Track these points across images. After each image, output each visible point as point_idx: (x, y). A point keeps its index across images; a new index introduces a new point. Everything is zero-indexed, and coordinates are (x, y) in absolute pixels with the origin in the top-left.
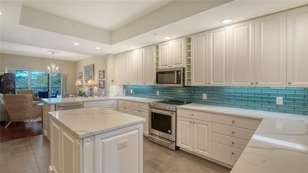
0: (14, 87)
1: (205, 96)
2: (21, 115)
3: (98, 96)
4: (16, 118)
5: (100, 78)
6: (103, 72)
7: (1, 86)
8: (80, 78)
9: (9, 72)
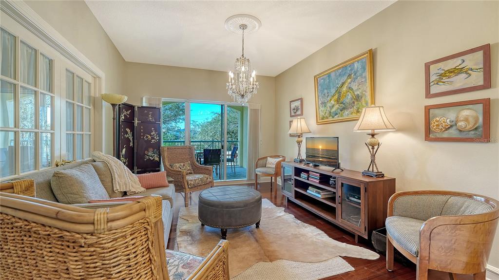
0: (158, 138)
5: (428, 95)
6: (480, 55)
7: (133, 135)
8: (293, 114)
9: (150, 104)
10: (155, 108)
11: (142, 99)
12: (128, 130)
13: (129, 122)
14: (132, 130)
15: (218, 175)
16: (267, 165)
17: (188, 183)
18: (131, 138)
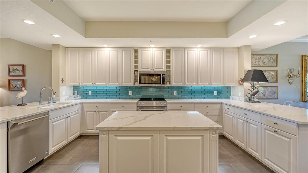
1: (175, 93)
3: (47, 102)
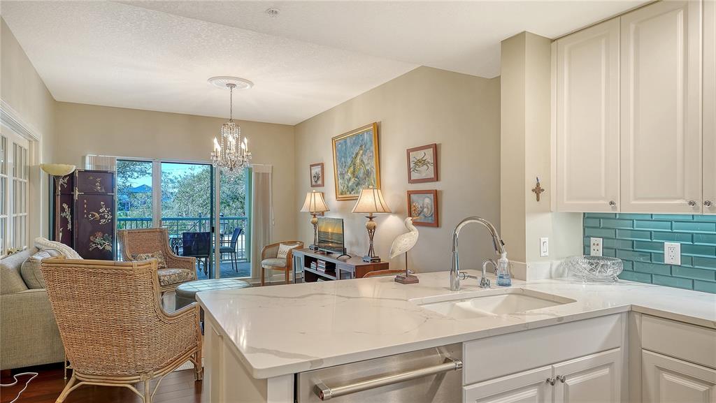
0: (110, 217)
2: (111, 358)
4: (91, 371)
6: (430, 151)
7: (72, 213)
8: (314, 183)
9: (97, 166)
10: (106, 172)
11: (84, 158)
12: (65, 206)
13: (67, 196)
14: (71, 206)
15: (208, 274)
16: (279, 256)
17: (160, 279)
18: (69, 218)
